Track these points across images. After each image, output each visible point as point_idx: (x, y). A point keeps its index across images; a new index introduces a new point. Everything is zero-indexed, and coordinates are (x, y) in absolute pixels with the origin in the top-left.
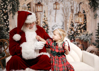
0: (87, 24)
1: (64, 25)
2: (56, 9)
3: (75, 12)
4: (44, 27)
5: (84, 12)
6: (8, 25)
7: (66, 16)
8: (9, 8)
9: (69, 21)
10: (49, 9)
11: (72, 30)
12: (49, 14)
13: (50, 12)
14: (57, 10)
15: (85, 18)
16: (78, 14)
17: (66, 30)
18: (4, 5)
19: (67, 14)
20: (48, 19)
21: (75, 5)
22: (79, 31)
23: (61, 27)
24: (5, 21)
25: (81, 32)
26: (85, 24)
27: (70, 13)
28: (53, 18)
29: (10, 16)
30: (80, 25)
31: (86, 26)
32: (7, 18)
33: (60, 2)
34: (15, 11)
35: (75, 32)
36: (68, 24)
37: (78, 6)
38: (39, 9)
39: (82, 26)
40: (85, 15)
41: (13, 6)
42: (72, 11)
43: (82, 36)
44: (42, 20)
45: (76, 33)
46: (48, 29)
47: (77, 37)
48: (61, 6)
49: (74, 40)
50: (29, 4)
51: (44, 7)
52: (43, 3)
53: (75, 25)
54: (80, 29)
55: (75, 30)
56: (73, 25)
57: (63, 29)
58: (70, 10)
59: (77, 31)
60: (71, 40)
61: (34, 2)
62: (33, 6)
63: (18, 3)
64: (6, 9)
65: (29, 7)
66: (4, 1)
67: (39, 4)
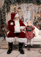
1: (31, 18)
2: (27, 10)
3: (36, 12)
4: (22, 19)
6: (5, 18)
7: (32, 14)
8: (6, 10)
9: (34, 16)
11: (35, 20)
12: (24, 12)
16: (38, 13)
17: (32, 20)
18: (4, 9)
19: (33, 13)
20: (24, 15)
21: (36, 8)
24: (4, 16)
28: (26, 15)
29: (6, 14)
30: (39, 18)
32: (5, 14)
33: (29, 7)
34: (9, 12)
37: (38, 9)
38: (19, 10)
39: (40, 19)
41: (8, 9)
42: (35, 11)
43: (40, 23)
44: (21, 16)
45: (37, 22)
46: (23, 20)
47: (37, 24)
48: (30, 9)
49: (36, 25)
50: (15, 8)
51: (22, 9)
52: (21, 8)
53: (37, 18)
54: (39, 20)
55: (36, 20)
56: (35, 18)
57: (30, 20)
59: (37, 21)
61: (17, 7)
62: (17, 9)
63: (10, 8)
64: (4, 11)
65: (15, 10)
66: (3, 7)
67: (19, 8)
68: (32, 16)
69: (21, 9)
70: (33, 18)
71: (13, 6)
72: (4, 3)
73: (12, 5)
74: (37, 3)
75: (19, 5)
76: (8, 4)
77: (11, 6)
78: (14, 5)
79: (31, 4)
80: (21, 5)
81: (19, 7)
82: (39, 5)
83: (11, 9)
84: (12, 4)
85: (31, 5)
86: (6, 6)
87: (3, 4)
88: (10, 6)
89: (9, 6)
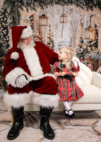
0: (99, 41)
1: (73, 42)
2: (63, 22)
3: (85, 26)
4: (49, 44)
5: (96, 27)
6: (8, 41)
7: (74, 31)
8: (9, 21)
9: (78, 37)
10: (55, 23)
11: (81, 47)
12: (55, 28)
13: (57, 26)
14: (65, 24)
15: (97, 34)
16: (88, 29)
17: (74, 47)
18: (3, 18)
19: (76, 28)
20: (54, 34)
21: (85, 17)
22: (89, 48)
23: (68, 44)
24: (5, 36)
25: (91, 49)
26: (97, 40)
27: (80, 27)
30: (91, 42)
31: (97, 42)
32: (7, 32)
33: (67, 15)
35: (84, 50)
36: (76, 40)
37: (89, 19)
39: (92, 43)
40: (96, 30)
41: (14, 18)
42: (82, 24)
43: (93, 54)
44: (47, 36)
45: (86, 51)
46: (53, 46)
47: (87, 56)
48: (69, 18)
49: (84, 58)
50: (32, 16)
51: (49, 20)
52: (48, 15)
53: (85, 41)
54: (90, 46)
55: (85, 47)
56: (82, 42)
57: (70, 46)
58: (79, 23)
59: (87, 49)
60: (80, 58)
61: (38, 14)
62: (36, 18)
63: (19, 16)
64: (5, 22)
65: (31, 20)
66: (3, 13)
67: (43, 16)
68: (75, 37)
69: (47, 18)
70: (78, 42)
71: (27, 10)
72: (5, 3)
73: (25, 9)
74: (87, 4)
75: (42, 8)
76: (14, 5)
77: (21, 12)
78: (29, 8)
79: (73, 7)
80: (47, 10)
81: (42, 13)
82: (92, 10)
83: (22, 17)
84: (23, 5)
85: (72, 10)
86: (9, 10)
87: (2, 4)
88: (19, 9)
89: (18, 12)
